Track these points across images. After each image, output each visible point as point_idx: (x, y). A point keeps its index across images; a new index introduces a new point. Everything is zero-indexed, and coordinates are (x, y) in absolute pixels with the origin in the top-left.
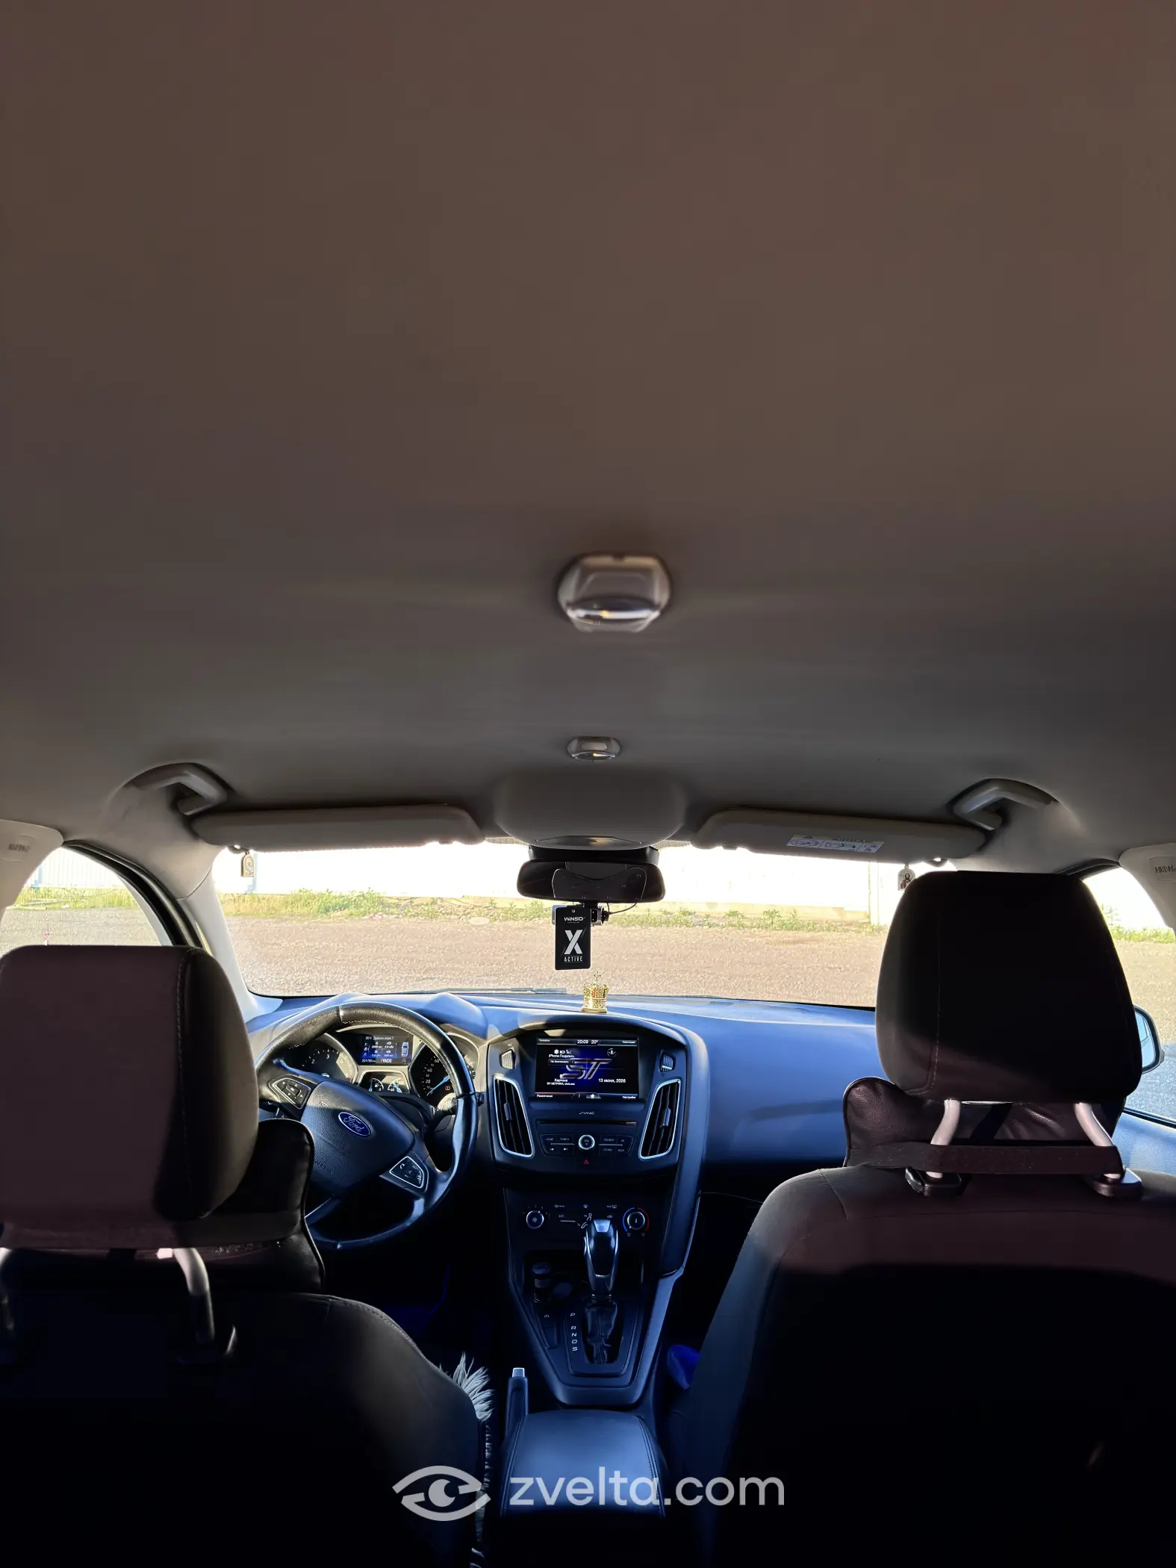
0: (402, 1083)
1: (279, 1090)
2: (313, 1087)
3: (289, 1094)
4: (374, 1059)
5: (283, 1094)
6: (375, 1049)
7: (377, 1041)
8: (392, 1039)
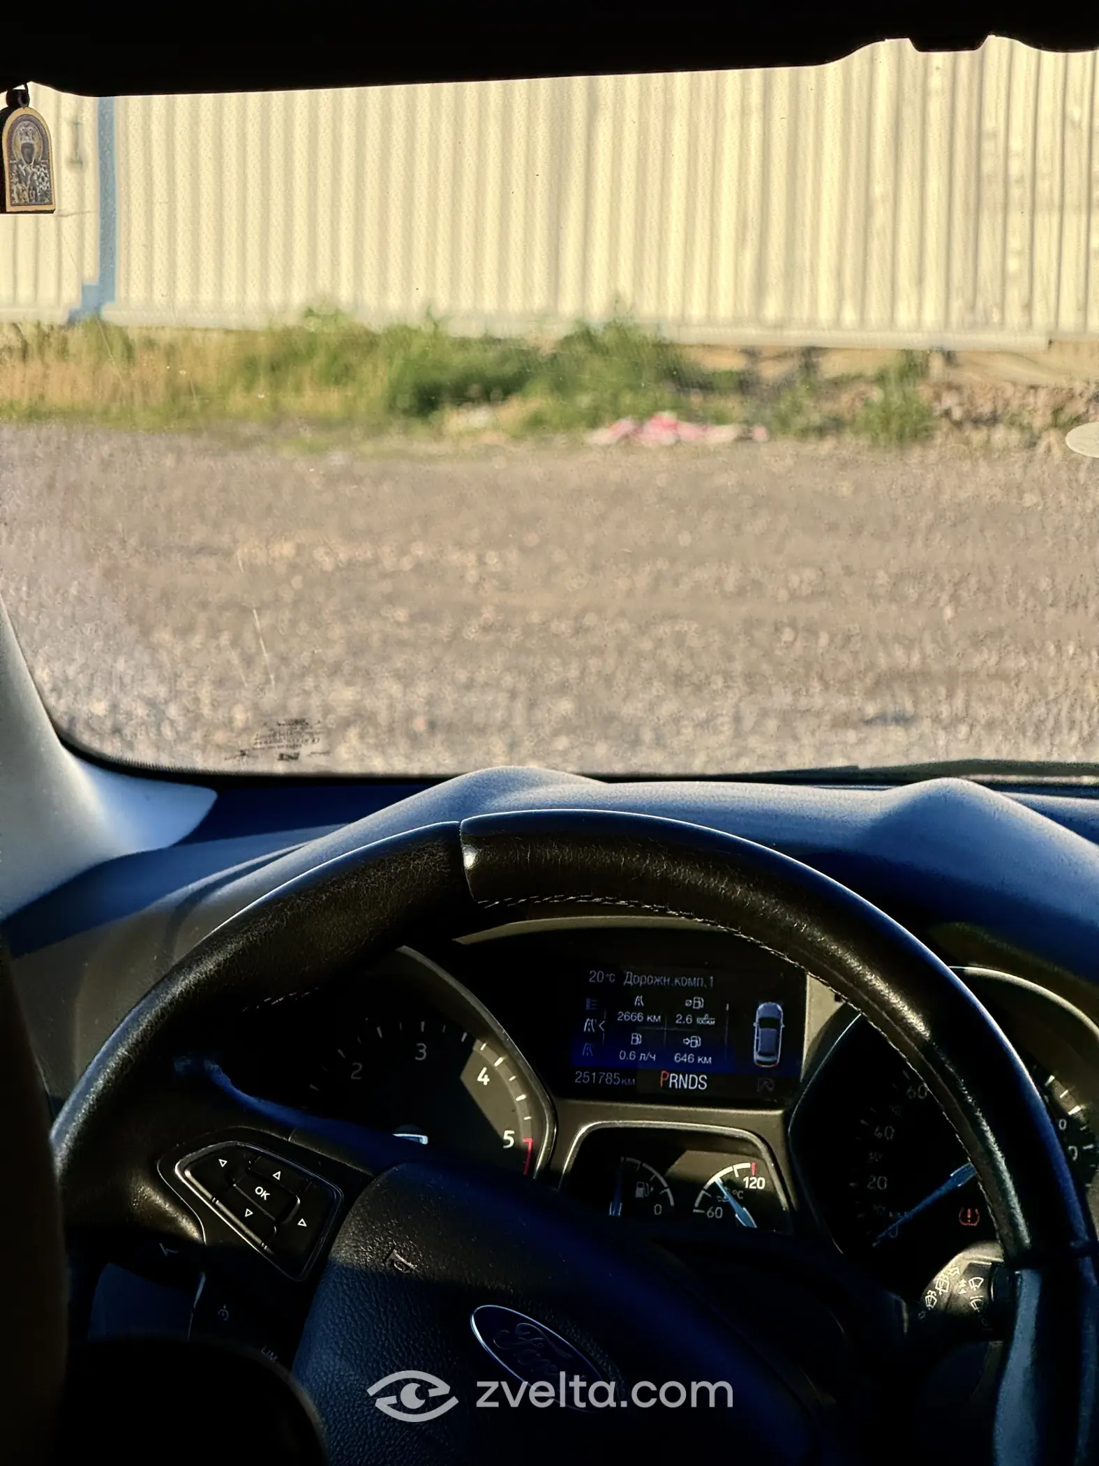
0: (757, 1183)
1: (199, 1191)
2: (354, 1185)
3: (248, 1213)
4: (629, 1069)
5: (221, 1211)
6: (633, 1027)
7: (637, 990)
8: (707, 981)
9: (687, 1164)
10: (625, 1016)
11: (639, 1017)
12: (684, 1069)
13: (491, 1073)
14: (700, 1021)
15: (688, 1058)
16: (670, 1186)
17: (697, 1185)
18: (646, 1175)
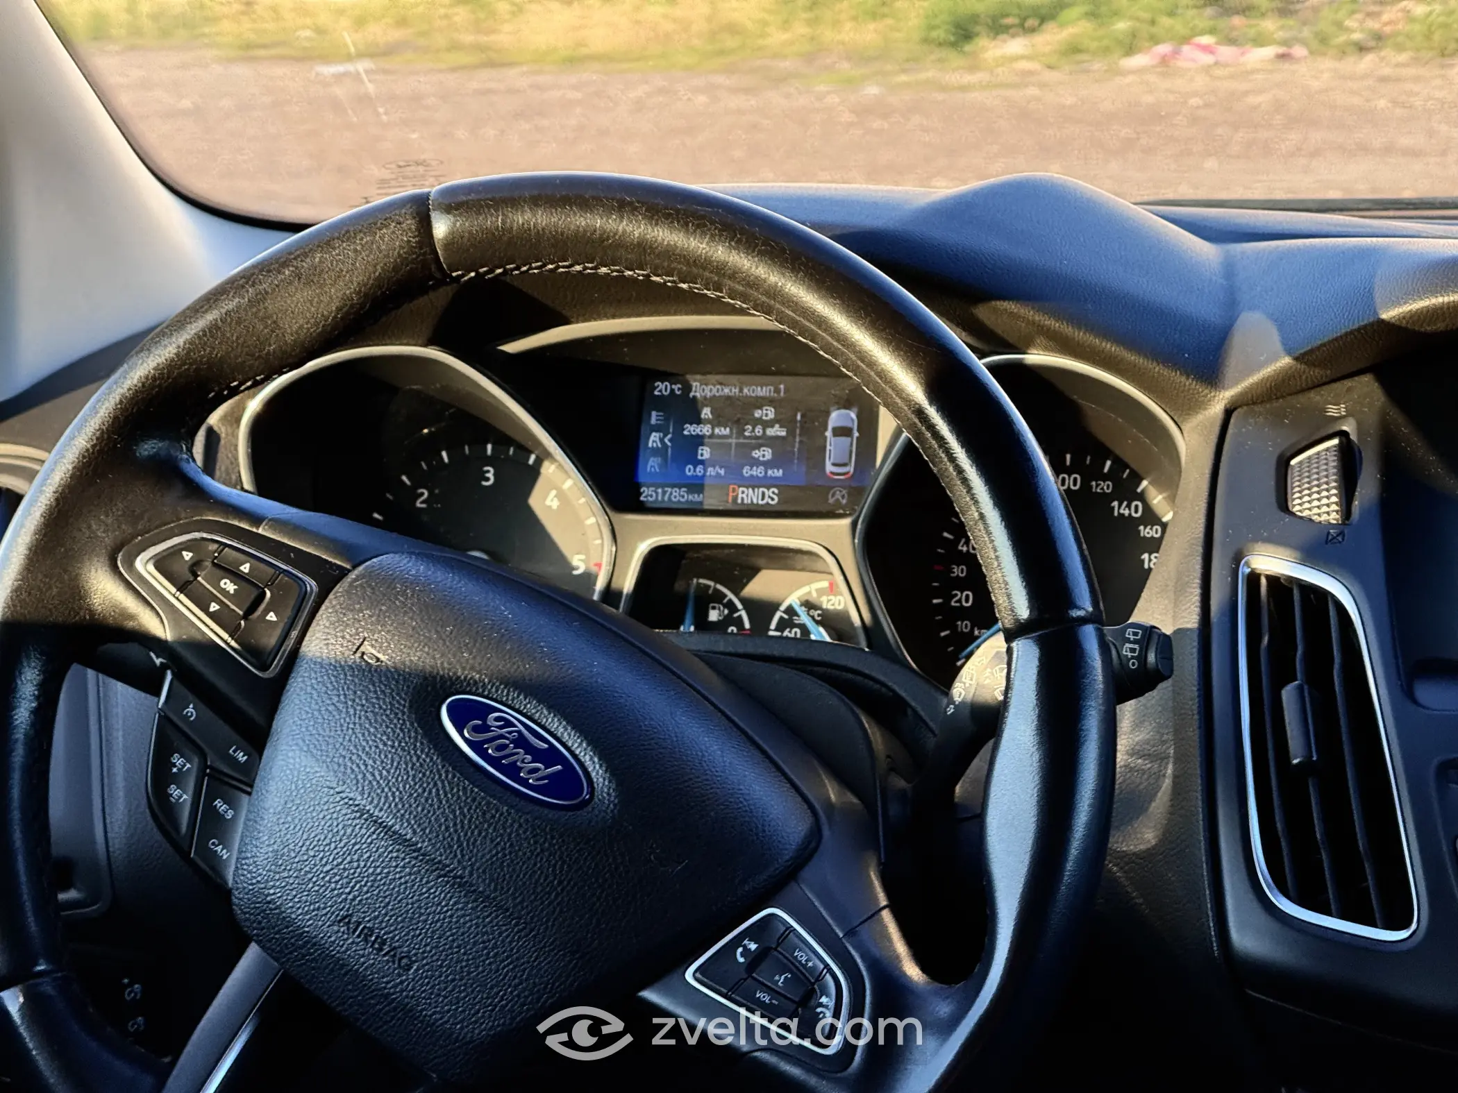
0: (839, 602)
2: (329, 578)
4: (697, 486)
6: (699, 440)
8: (777, 391)
9: (763, 585)
10: (690, 429)
11: (706, 430)
12: (754, 483)
13: (561, 495)
14: (771, 432)
15: (758, 472)
16: (745, 608)
17: (772, 607)
18: (719, 597)
